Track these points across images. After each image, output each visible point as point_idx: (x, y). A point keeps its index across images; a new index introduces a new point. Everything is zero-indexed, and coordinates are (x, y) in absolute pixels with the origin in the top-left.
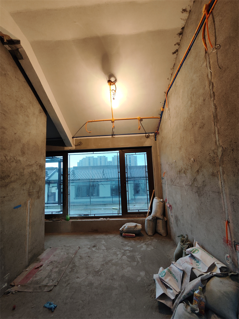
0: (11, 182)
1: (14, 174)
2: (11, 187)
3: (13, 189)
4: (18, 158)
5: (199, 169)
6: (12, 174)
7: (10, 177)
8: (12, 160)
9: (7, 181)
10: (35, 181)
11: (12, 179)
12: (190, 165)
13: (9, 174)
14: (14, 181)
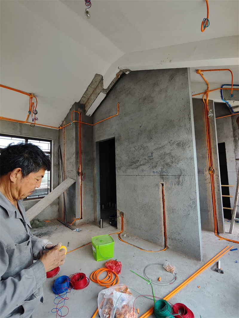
0: (141, 165)
1: (142, 159)
2: (141, 169)
3: (143, 171)
4: (145, 145)
6: (141, 159)
7: (139, 162)
8: (140, 149)
9: (138, 164)
10: (170, 164)
11: (141, 163)
13: (138, 159)
14: (144, 165)
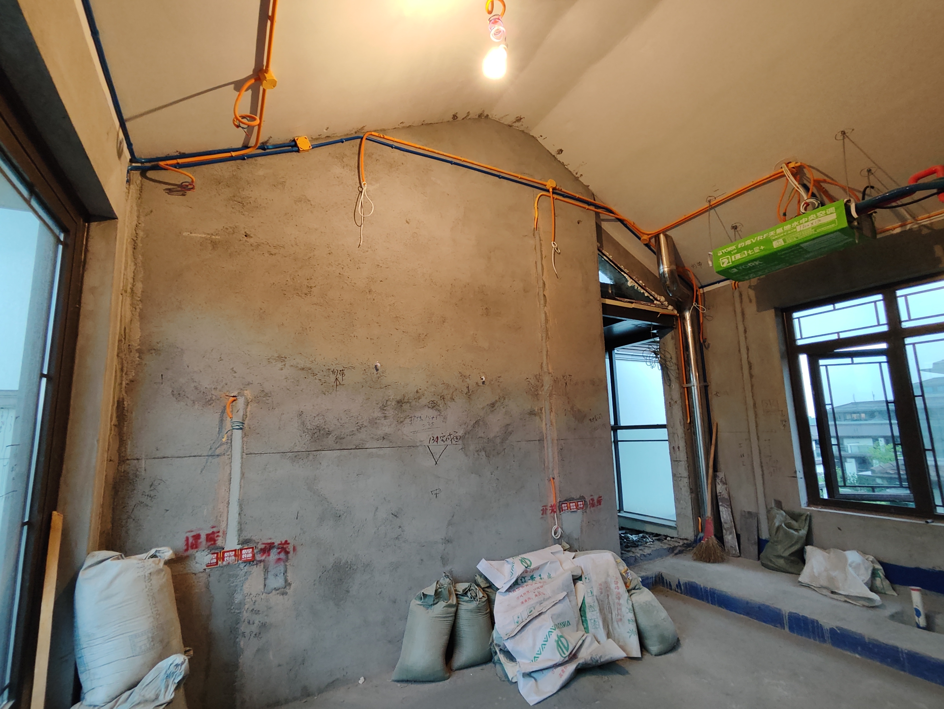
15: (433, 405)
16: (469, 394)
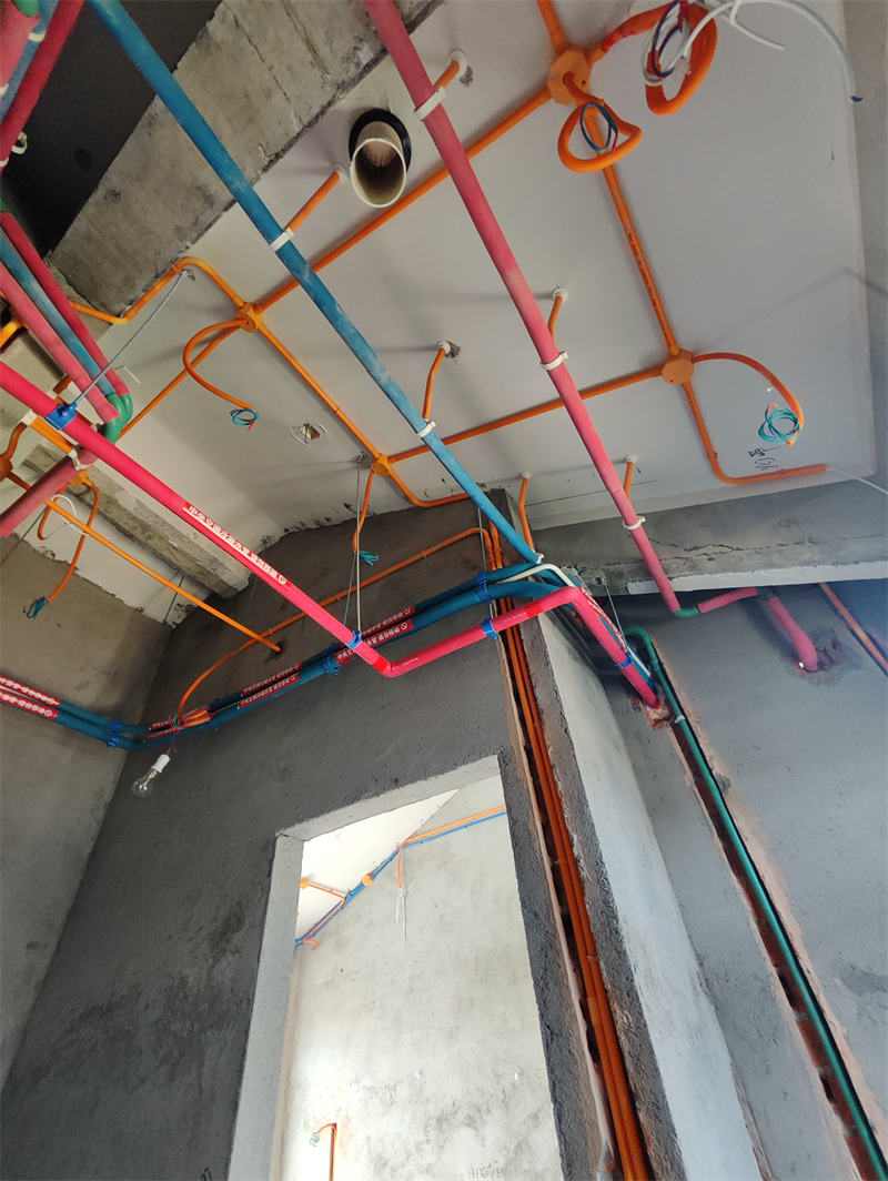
5: (539, 1110)
12: (501, 1097)
15: (470, 1123)
16: (506, 1102)
